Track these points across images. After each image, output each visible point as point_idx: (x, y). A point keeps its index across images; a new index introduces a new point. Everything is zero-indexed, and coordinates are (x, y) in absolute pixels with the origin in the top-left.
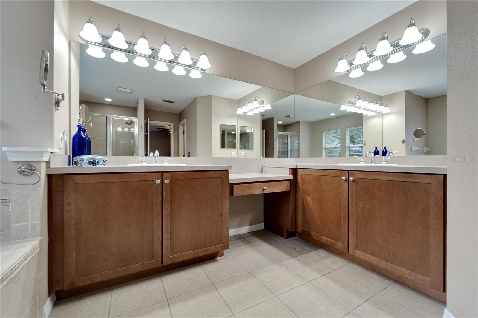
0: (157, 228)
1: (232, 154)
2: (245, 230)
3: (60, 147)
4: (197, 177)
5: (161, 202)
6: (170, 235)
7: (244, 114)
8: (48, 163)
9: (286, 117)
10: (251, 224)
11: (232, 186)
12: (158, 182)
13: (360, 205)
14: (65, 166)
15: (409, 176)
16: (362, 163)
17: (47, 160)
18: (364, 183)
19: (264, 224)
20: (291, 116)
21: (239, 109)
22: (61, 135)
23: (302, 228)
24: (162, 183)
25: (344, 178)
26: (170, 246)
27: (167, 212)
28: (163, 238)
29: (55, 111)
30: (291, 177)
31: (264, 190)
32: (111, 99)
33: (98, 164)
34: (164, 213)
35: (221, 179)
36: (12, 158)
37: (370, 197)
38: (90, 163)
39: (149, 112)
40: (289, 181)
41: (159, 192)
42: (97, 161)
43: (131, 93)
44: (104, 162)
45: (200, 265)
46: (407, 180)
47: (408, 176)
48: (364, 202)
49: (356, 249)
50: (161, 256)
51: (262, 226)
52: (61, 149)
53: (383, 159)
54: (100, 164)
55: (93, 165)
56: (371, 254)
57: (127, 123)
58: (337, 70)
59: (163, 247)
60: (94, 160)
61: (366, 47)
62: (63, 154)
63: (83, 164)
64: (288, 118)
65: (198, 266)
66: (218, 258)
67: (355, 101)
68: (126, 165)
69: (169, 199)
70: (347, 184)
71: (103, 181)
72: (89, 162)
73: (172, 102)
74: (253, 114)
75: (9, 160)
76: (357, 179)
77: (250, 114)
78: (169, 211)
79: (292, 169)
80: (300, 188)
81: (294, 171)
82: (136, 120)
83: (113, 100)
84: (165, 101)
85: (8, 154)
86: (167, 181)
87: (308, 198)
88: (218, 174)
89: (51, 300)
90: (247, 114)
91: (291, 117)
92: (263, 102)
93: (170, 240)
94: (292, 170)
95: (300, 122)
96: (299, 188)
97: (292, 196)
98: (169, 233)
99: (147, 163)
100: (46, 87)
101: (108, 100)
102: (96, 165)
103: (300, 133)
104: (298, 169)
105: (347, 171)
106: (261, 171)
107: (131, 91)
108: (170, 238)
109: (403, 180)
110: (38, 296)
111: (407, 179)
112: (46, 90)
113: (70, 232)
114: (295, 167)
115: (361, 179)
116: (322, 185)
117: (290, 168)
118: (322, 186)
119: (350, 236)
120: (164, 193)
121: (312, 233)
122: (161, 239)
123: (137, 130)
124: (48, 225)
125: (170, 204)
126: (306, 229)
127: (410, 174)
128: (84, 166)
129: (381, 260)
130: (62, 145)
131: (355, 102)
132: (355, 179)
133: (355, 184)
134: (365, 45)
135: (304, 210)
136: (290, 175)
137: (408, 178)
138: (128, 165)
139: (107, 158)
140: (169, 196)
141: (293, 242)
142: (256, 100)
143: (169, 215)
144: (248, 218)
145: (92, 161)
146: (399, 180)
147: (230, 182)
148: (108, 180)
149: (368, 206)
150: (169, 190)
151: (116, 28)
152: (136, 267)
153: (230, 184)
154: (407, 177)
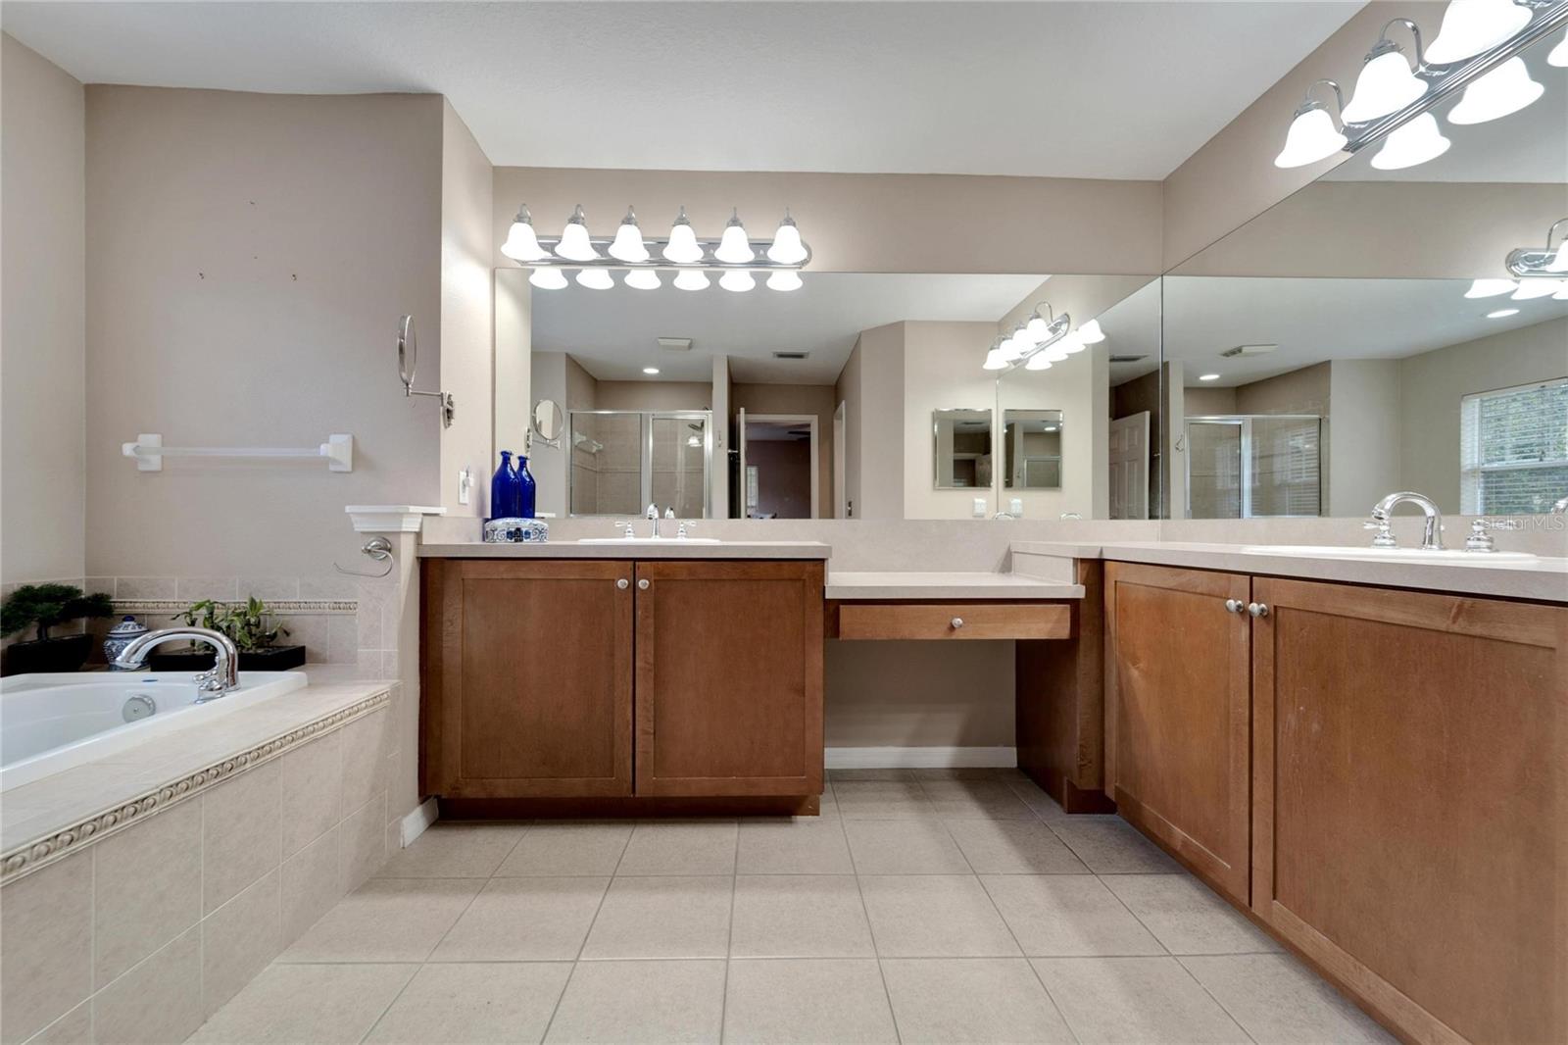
0: (622, 699)
1: (977, 507)
2: (940, 756)
3: (461, 501)
4: (724, 577)
5: (631, 634)
6: (652, 723)
7: (1013, 367)
8: (419, 535)
9: (1226, 355)
10: (963, 741)
11: (833, 609)
12: (622, 583)
13: (1290, 719)
14: (471, 541)
15: (1466, 606)
16: (1384, 545)
17: (417, 530)
18: (1302, 629)
19: (1015, 749)
20: (1245, 350)
21: (991, 352)
22: (463, 474)
23: (1117, 784)
24: (634, 586)
25: (1232, 603)
26: (652, 750)
27: (646, 662)
28: (637, 727)
29: (446, 427)
30: (1080, 592)
31: (952, 628)
32: (656, 367)
33: (526, 538)
34: (637, 664)
35: (799, 584)
36: (360, 526)
37: (1323, 688)
38: (510, 535)
39: (743, 388)
40: (1068, 606)
41: (626, 611)
42: (524, 530)
43: (690, 347)
44: (540, 532)
45: (739, 823)
46: (1456, 628)
47: (1460, 607)
48: (1302, 708)
49: (1274, 898)
50: (631, 770)
51: (1007, 756)
52: (465, 504)
53: (1476, 528)
54: (532, 537)
55: (516, 541)
56: (1326, 932)
57: (694, 427)
58: (1283, 161)
59: (637, 750)
60: (518, 529)
61: (1414, 28)
62: (470, 516)
63: (495, 537)
64: (1232, 358)
65: (732, 822)
66: (799, 818)
67: (1548, 249)
68: (577, 540)
69: (652, 629)
70: (1248, 627)
71: (510, 576)
72: (508, 533)
73: (800, 356)
74: (1050, 366)
75: (356, 530)
76: (1280, 613)
77: (1039, 363)
78: (651, 660)
79: (1083, 560)
80: (1113, 635)
81: (1094, 570)
82: (707, 416)
83: (661, 371)
84: (781, 356)
85: (354, 519)
86: (643, 584)
87: (1135, 673)
88: (787, 571)
89: (425, 812)
90: (1029, 367)
91: (1247, 355)
92: (1067, 318)
93: (652, 737)
94: (1087, 566)
95: (1333, 366)
96: (1110, 633)
97: (1085, 662)
98: (652, 719)
99: (635, 537)
100: (410, 386)
101: (651, 371)
102: (521, 541)
103: (1329, 413)
104: (1107, 563)
105: (1248, 577)
106: (1003, 565)
107: (689, 341)
108: (652, 731)
109: (1441, 623)
110: (386, 791)
111: (1454, 622)
112: (410, 391)
113: (452, 681)
114: (1094, 555)
115: (1294, 613)
116: (1173, 627)
117: (1074, 559)
118: (1172, 630)
119: (1255, 842)
120: (639, 613)
121: (1144, 805)
122: (631, 727)
123: (712, 443)
124: (421, 659)
125: (652, 642)
126: (1128, 791)
127: (1469, 601)
128: (498, 543)
129: (1357, 963)
130: (467, 498)
131: (1547, 254)
132: (1272, 611)
133: (1270, 630)
134: (1410, 25)
135: (1124, 716)
136: (1076, 583)
137: (1460, 619)
138: (581, 540)
139: (546, 525)
140: (651, 621)
141: (1089, 830)
142: (1038, 316)
143: (650, 670)
144: (953, 721)
145: (513, 530)
146: (1424, 622)
147: (827, 597)
148: (522, 575)
149: (1315, 727)
150: (652, 606)
151: (570, 217)
152: (575, 786)
153: (827, 602)
154: (1454, 610)
